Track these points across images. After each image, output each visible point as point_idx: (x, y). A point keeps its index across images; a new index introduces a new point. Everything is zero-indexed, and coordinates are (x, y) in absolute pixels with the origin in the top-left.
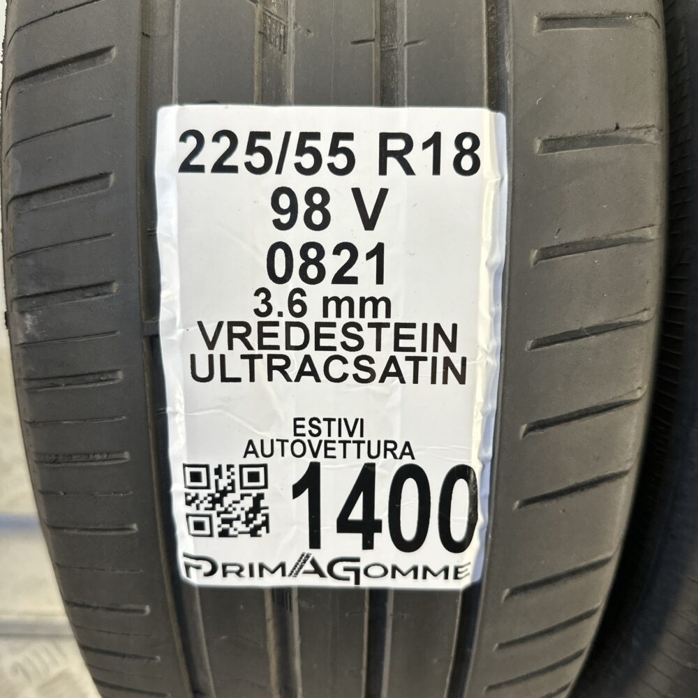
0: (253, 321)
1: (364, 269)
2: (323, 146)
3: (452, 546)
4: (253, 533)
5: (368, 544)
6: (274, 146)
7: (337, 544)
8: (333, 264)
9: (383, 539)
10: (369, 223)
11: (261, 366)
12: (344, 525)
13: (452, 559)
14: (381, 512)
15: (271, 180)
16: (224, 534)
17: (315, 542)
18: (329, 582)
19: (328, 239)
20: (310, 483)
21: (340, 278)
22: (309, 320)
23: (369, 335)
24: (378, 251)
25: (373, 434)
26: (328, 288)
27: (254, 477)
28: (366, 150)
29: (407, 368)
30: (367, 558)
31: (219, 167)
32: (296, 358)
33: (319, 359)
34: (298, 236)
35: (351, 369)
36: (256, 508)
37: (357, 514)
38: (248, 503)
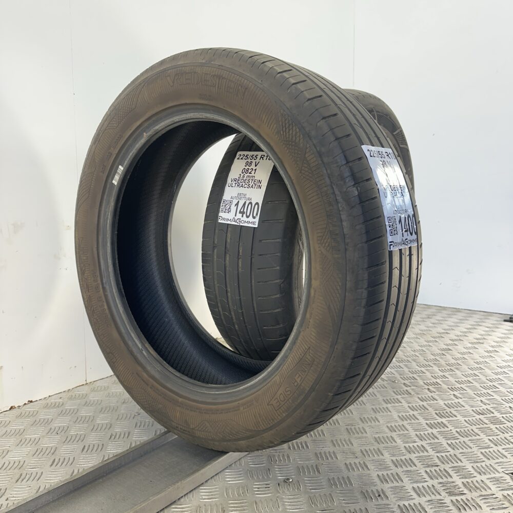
0: (238, 178)
1: (253, 172)
2: (254, 156)
3: (254, 218)
4: (228, 212)
5: (242, 216)
6: (248, 157)
7: (239, 216)
8: (249, 171)
9: (245, 215)
10: (256, 166)
11: (237, 185)
12: (240, 212)
13: (254, 220)
14: (245, 211)
15: (247, 160)
16: (225, 212)
17: (236, 216)
18: (236, 224)
19: (250, 168)
20: (237, 204)
21: (250, 173)
22: (244, 179)
23: (251, 181)
24: (256, 170)
25: (247, 197)
26: (248, 174)
27: (231, 202)
28: (259, 157)
29: (254, 186)
30: (242, 219)
31: (241, 159)
32: (241, 184)
33: (244, 184)
34: (248, 167)
35: (247, 186)
36: (230, 208)
37: (242, 210)
38: (229, 207)
